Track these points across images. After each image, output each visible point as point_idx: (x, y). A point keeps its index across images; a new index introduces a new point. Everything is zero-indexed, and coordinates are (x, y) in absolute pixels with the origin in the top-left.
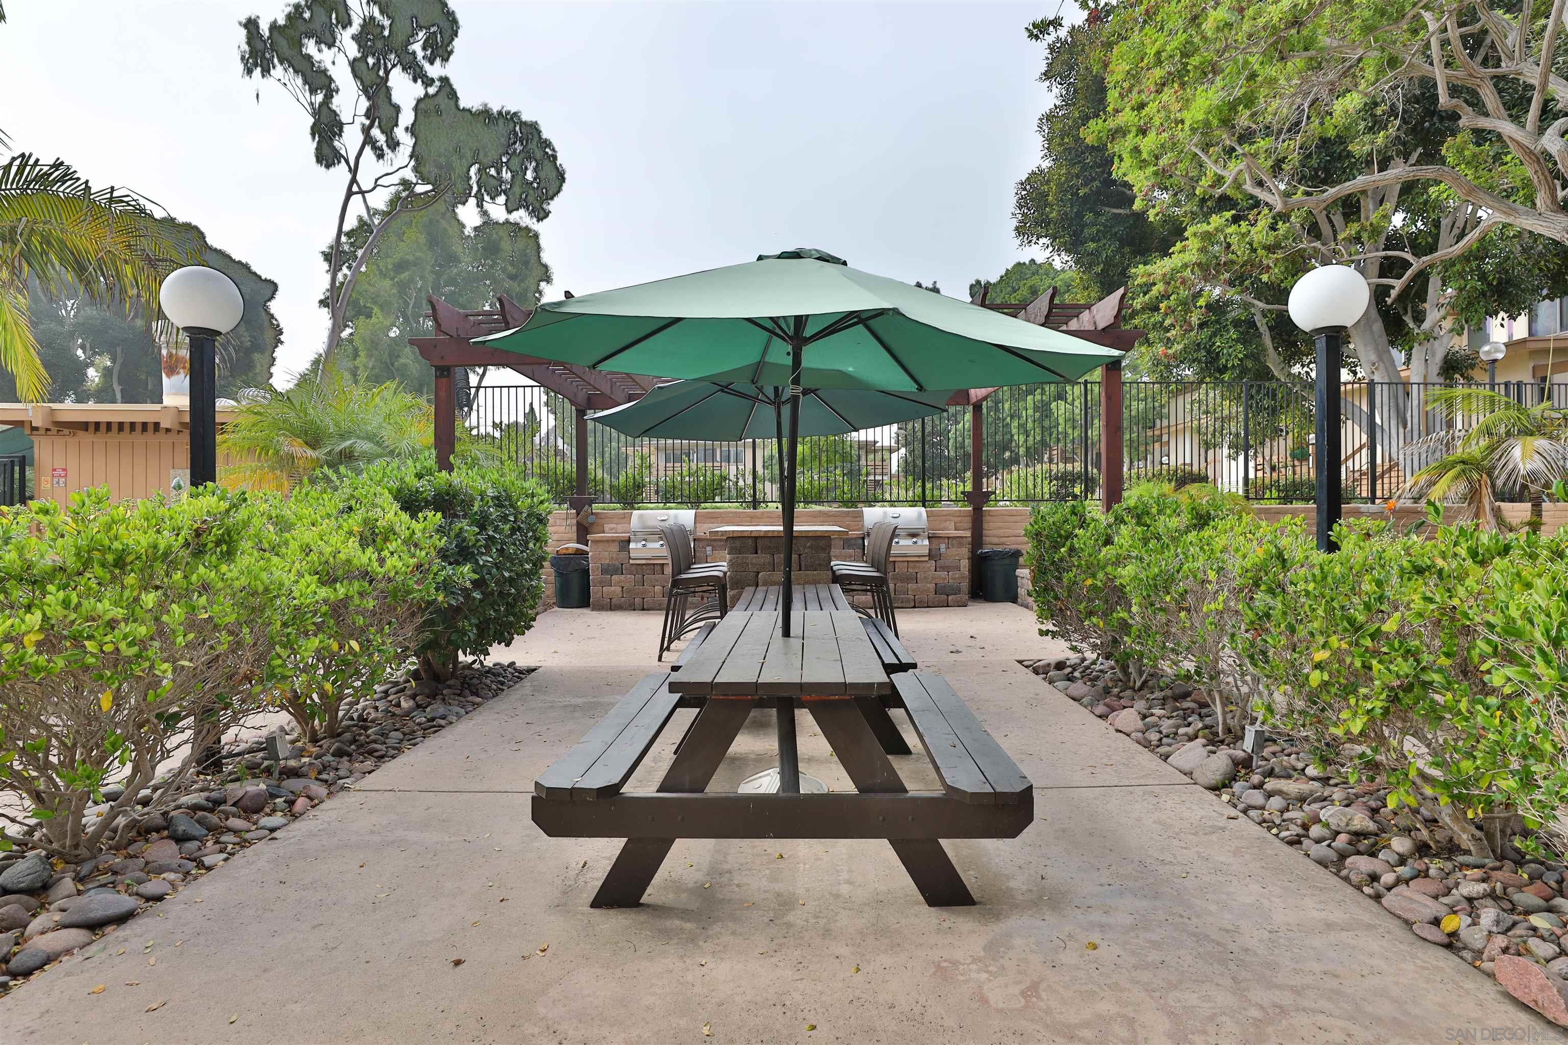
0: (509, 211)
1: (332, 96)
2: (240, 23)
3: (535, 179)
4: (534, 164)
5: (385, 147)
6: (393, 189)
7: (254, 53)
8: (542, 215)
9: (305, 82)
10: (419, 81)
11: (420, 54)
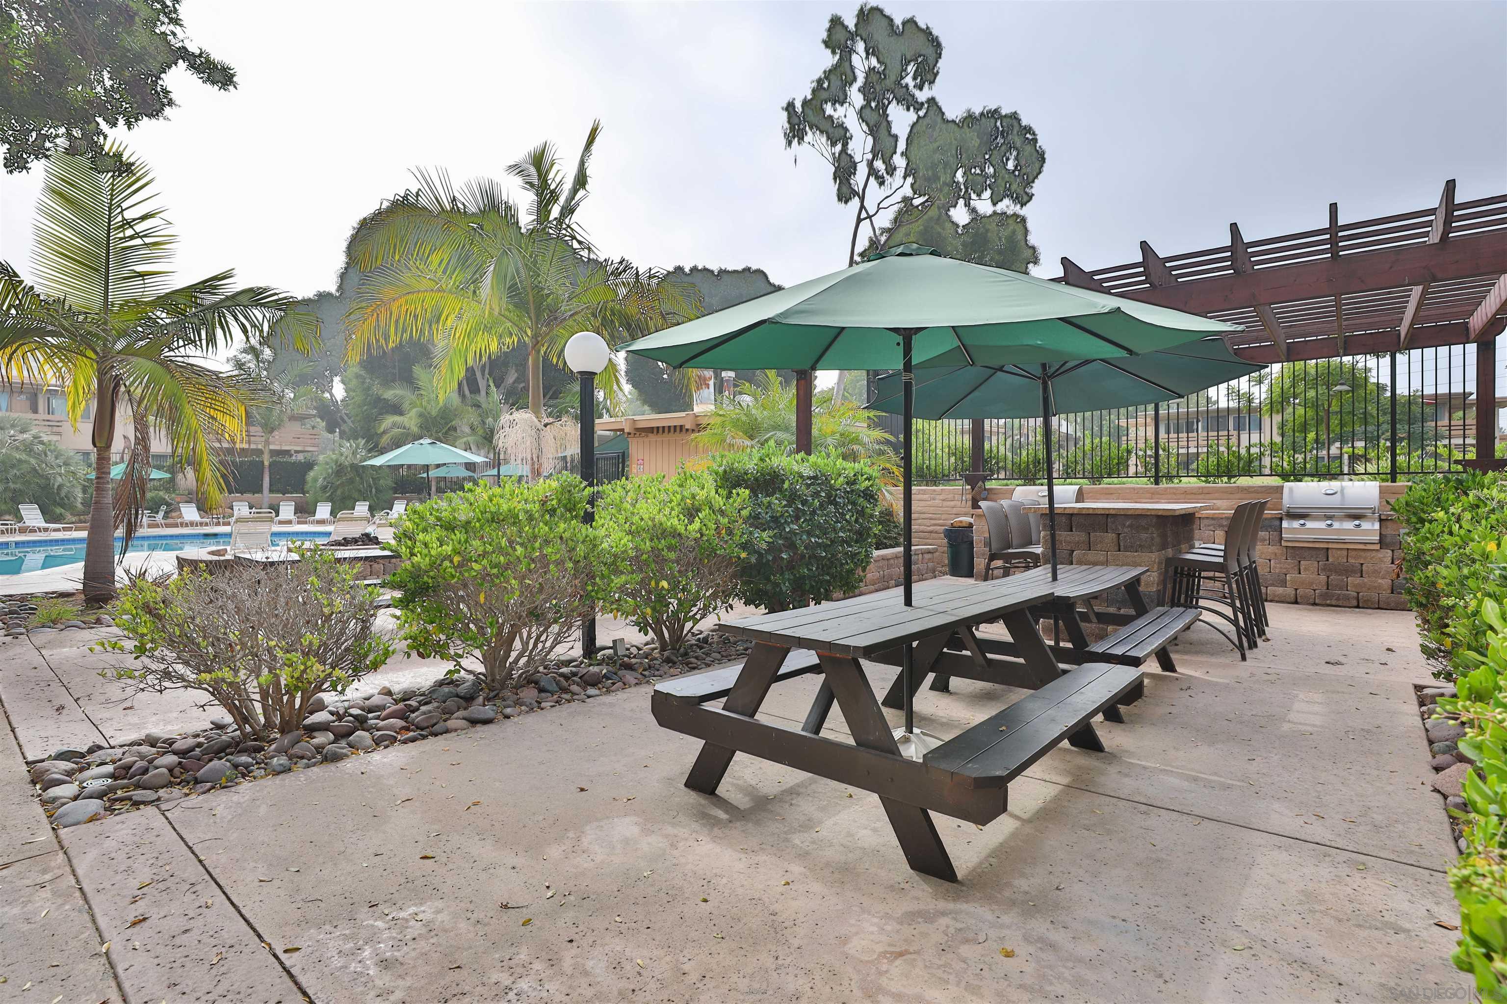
0: (995, 204)
1: (847, 143)
2: (783, 108)
3: (1016, 167)
4: (1015, 153)
5: (885, 175)
6: (896, 208)
7: (792, 128)
8: (1025, 198)
9: (828, 138)
10: (912, 109)
11: (911, 84)
